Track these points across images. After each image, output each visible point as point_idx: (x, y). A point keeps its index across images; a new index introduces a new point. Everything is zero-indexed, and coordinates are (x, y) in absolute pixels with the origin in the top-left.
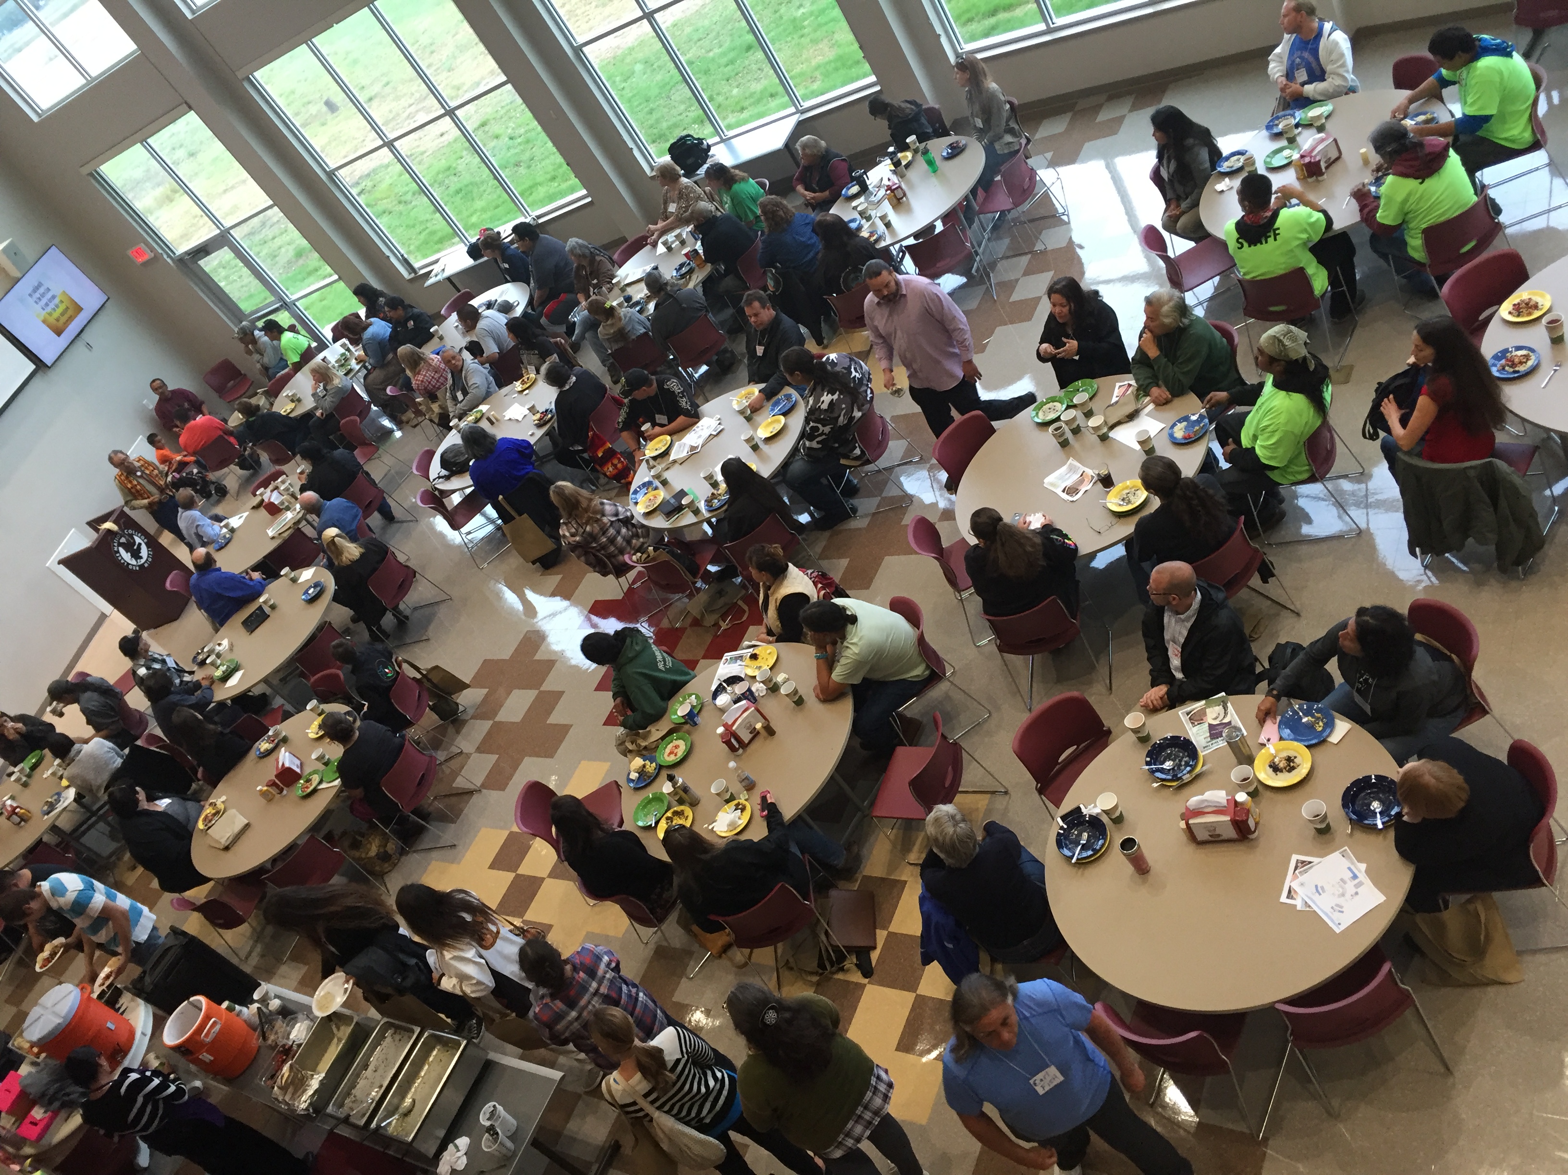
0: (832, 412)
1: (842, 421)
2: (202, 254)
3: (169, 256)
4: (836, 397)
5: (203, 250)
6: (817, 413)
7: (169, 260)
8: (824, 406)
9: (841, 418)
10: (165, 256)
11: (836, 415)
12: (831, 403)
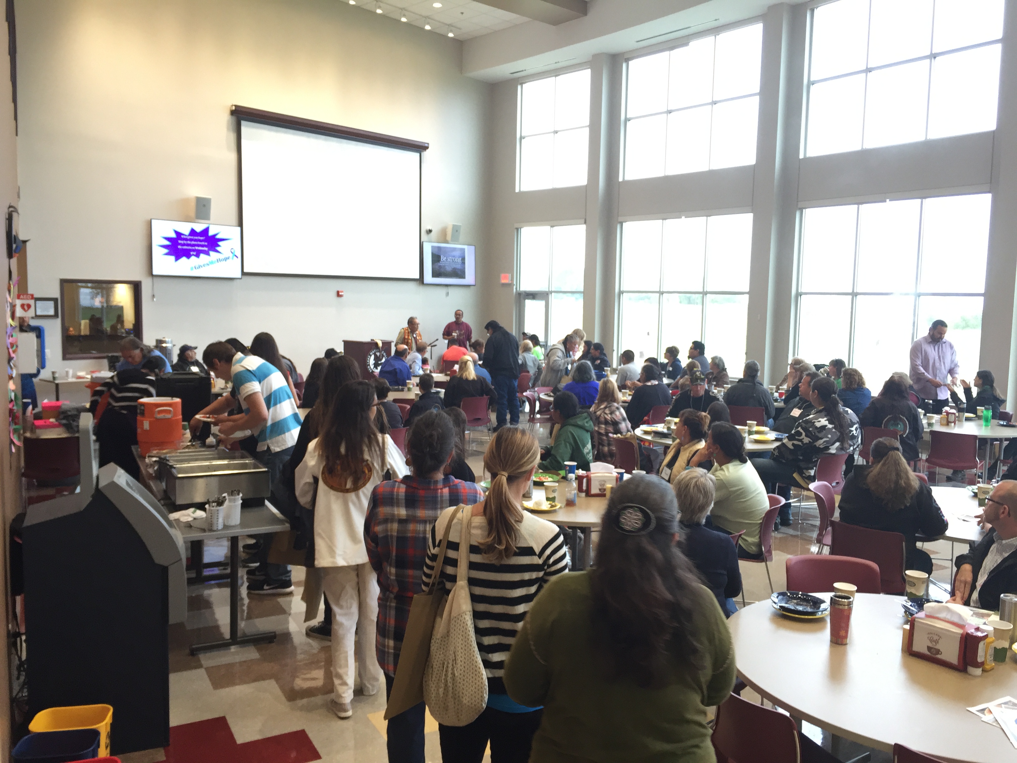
0: (819, 432)
1: (820, 443)
2: (531, 297)
3: (516, 288)
4: (830, 426)
5: (533, 296)
6: (810, 425)
7: (515, 290)
8: (818, 425)
9: (821, 441)
10: (515, 287)
11: (820, 435)
12: (824, 427)
